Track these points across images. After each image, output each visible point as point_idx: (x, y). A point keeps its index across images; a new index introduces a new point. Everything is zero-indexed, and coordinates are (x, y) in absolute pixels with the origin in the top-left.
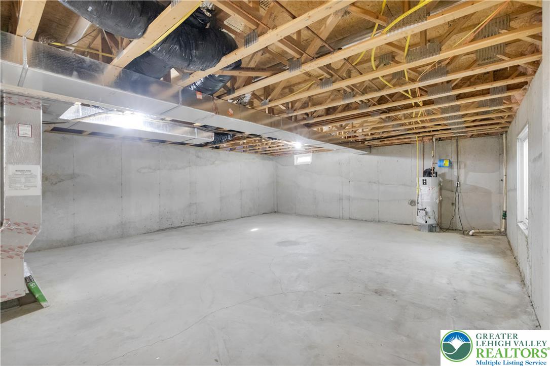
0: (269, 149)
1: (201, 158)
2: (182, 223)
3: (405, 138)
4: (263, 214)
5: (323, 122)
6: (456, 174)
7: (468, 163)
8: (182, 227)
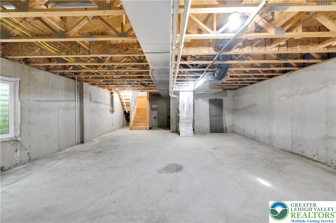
2: (314, 156)
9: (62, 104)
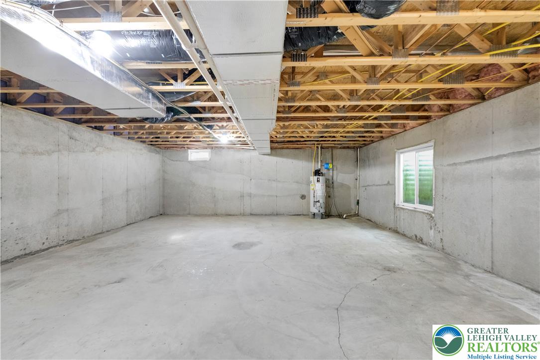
0: (171, 140)
1: (76, 140)
2: (44, 243)
3: (305, 144)
4: (150, 218)
5: (284, 119)
6: (331, 174)
7: (339, 166)
8: (44, 250)
9: (505, 164)
